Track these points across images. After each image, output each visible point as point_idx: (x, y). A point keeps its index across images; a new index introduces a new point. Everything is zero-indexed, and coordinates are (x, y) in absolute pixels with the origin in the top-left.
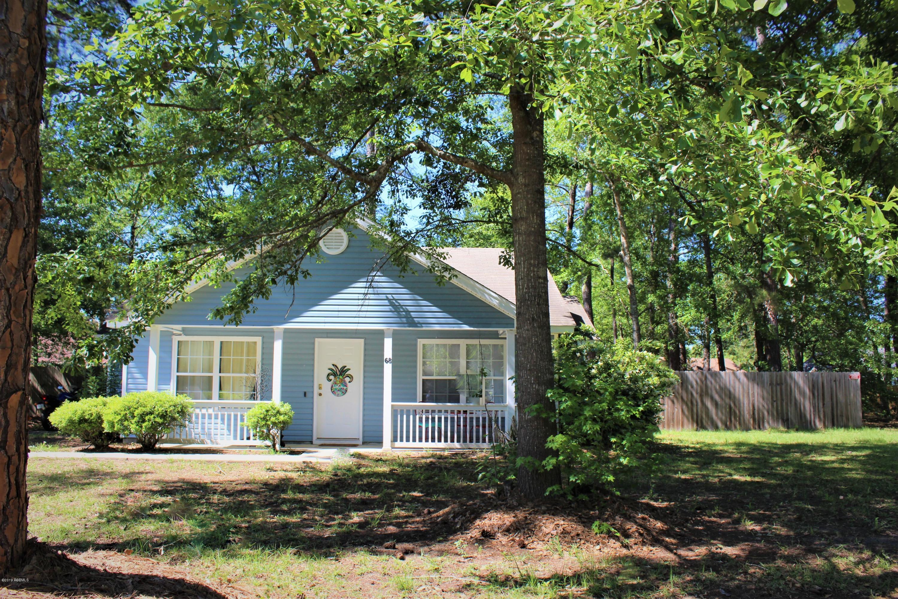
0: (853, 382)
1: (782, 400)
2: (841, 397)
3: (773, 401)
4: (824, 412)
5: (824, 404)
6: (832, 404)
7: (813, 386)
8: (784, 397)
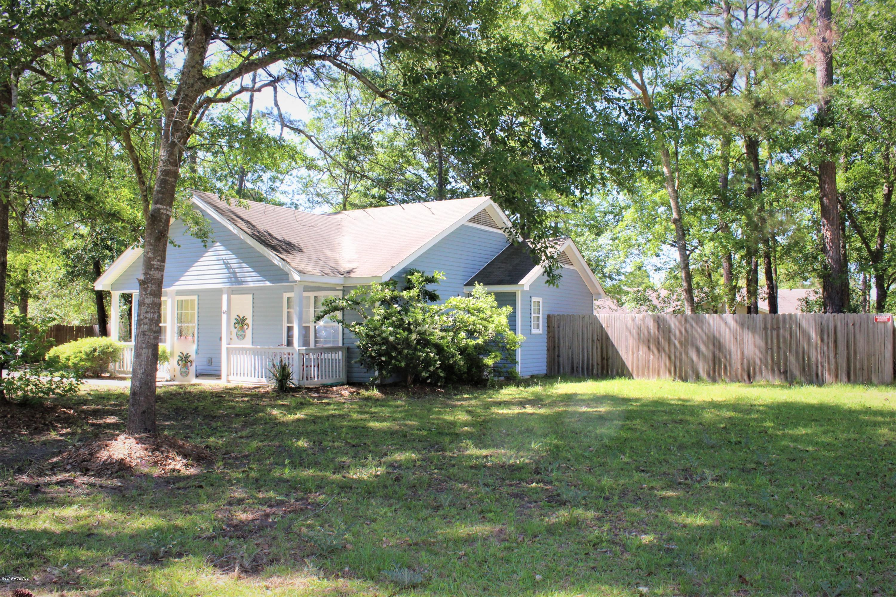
0: (881, 326)
1: (779, 347)
2: (862, 344)
3: (767, 350)
4: (836, 363)
5: (836, 354)
6: (848, 354)
7: (822, 331)
8: (782, 345)
